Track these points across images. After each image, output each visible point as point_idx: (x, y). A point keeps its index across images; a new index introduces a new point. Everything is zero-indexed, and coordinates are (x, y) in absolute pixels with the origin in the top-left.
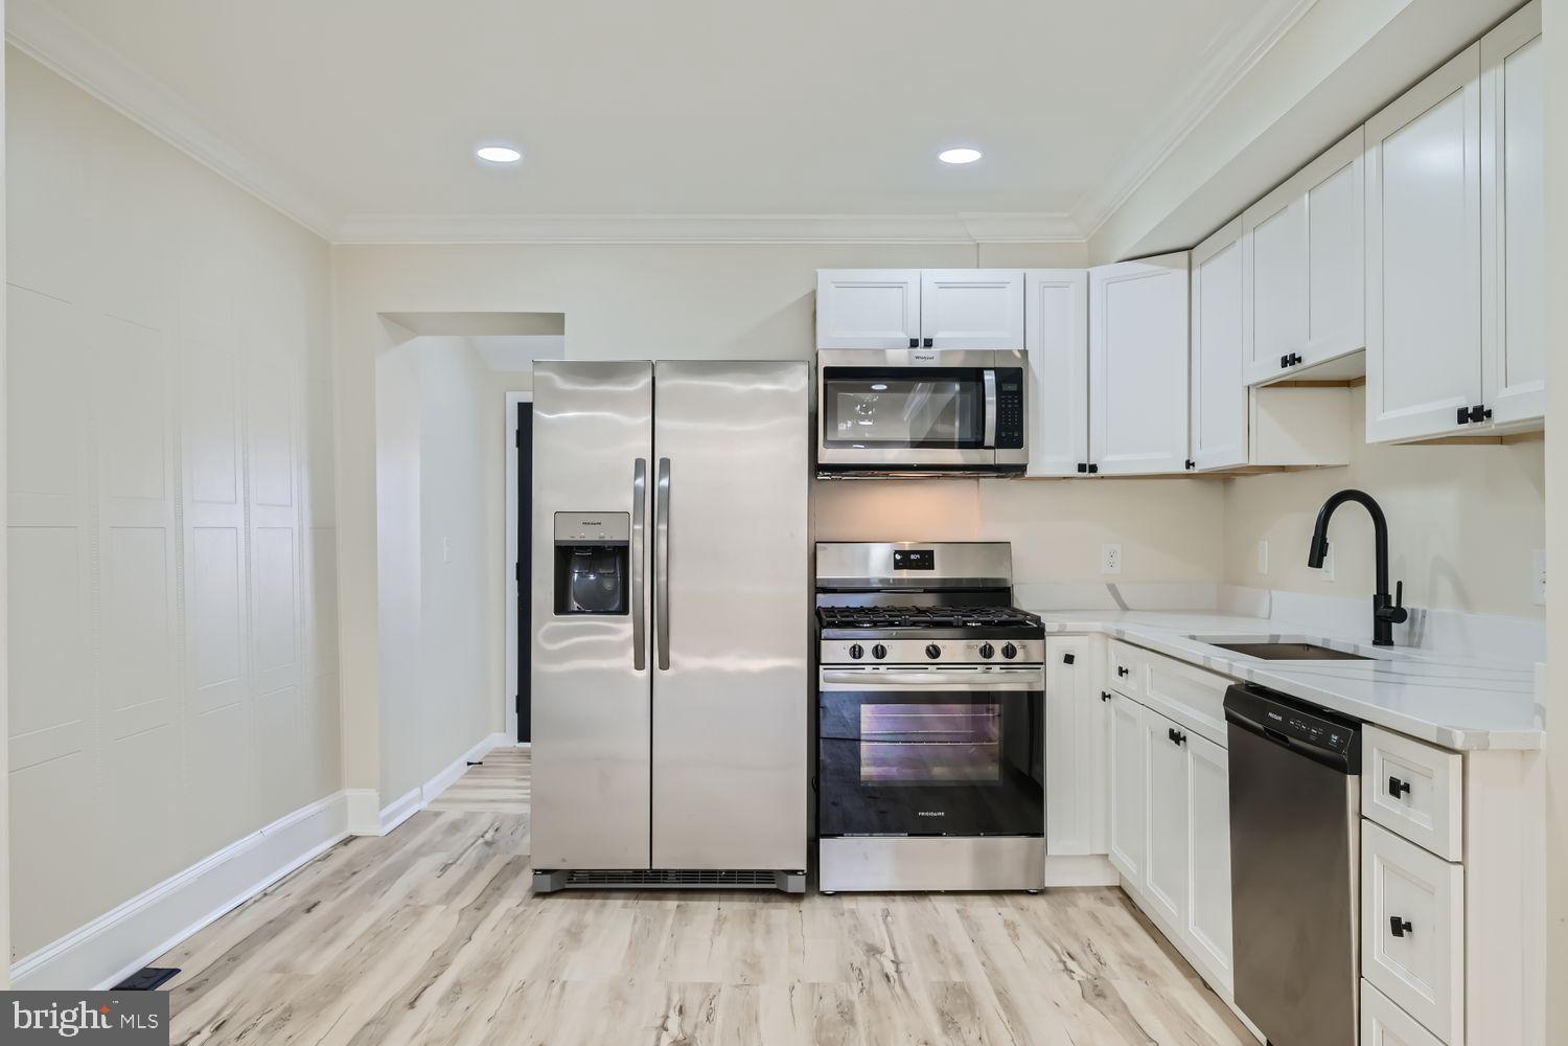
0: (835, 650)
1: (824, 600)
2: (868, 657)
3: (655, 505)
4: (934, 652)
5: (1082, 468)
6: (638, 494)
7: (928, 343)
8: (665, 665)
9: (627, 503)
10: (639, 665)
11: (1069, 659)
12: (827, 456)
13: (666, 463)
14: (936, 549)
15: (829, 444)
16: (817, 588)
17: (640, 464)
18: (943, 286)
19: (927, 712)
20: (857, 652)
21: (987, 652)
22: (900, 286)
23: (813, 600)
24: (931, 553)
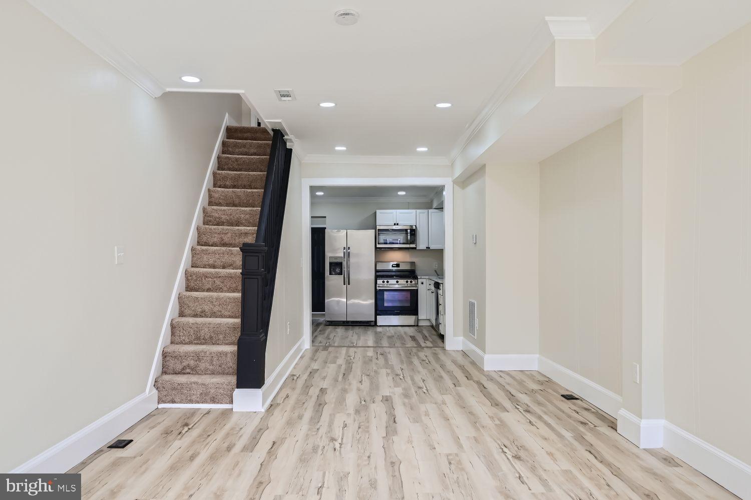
0: (380, 282)
1: (378, 274)
2: (386, 283)
3: (348, 255)
4: (397, 282)
5: (427, 248)
6: (344, 253)
7: (398, 224)
8: (349, 284)
9: (342, 255)
10: (344, 284)
11: (422, 283)
12: (378, 246)
13: (349, 248)
14: (400, 263)
15: (379, 244)
16: (376, 271)
17: (344, 248)
18: (400, 213)
19: (396, 293)
20: (383, 282)
21: (407, 282)
22: (392, 213)
23: (375, 274)
24: (399, 264)
